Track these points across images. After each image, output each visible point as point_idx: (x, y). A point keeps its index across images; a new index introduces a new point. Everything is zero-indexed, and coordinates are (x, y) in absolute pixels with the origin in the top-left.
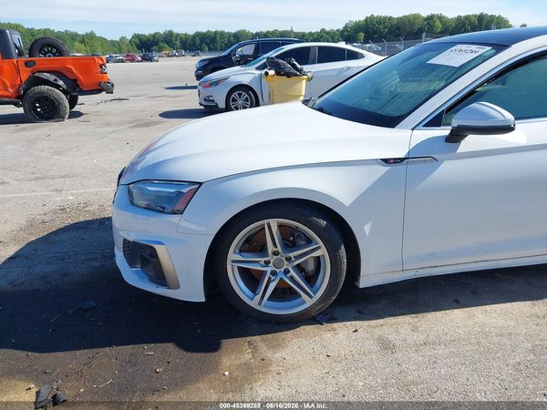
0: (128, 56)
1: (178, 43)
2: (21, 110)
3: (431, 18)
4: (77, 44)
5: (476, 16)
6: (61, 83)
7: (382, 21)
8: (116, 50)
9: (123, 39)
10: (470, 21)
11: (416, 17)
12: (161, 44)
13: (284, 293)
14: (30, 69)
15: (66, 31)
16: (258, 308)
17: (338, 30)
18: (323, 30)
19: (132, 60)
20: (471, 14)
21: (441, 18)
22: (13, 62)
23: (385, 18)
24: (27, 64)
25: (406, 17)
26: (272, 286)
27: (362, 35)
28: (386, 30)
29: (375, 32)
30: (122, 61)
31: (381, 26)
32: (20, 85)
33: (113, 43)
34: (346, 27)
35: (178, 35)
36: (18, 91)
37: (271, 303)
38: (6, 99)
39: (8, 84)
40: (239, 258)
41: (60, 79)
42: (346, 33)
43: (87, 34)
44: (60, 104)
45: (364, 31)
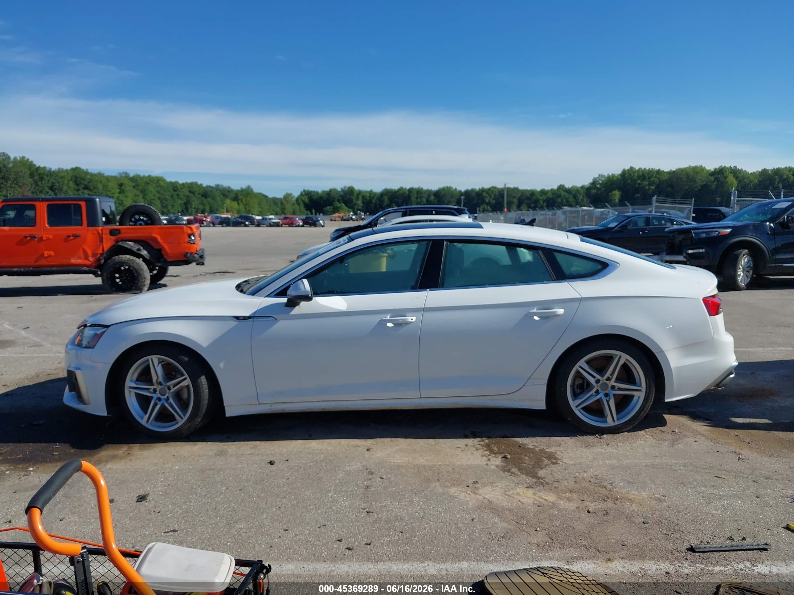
0: (285, 218)
1: (360, 202)
2: (98, 281)
3: (720, 173)
4: (228, 201)
6: (144, 253)
7: (646, 175)
8: (278, 210)
9: (288, 196)
10: (781, 177)
11: (698, 170)
12: (337, 204)
14: (114, 238)
15: (217, 186)
17: (582, 187)
18: (561, 187)
19: (291, 224)
20: (783, 166)
21: (735, 172)
22: (97, 231)
24: (112, 233)
25: (681, 170)
27: (616, 195)
28: (653, 188)
29: (637, 190)
30: (277, 225)
31: (646, 183)
32: (102, 254)
33: (275, 201)
34: (594, 183)
35: (360, 192)
36: (99, 260)
38: (85, 268)
39: (90, 253)
40: (134, 385)
41: (144, 249)
42: (594, 191)
43: (242, 191)
44: (139, 274)
45: (619, 189)
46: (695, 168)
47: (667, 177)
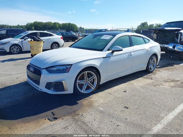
3: (55, 23)
5: (68, 23)
7: (40, 23)
10: (66, 25)
11: (50, 23)
13: (88, 88)
16: (83, 92)
17: (24, 25)
18: (18, 25)
21: (58, 23)
23: (40, 22)
25: (47, 23)
26: (86, 87)
27: (33, 28)
28: (41, 26)
29: (38, 27)
34: (27, 25)
37: (86, 91)
40: (78, 81)
42: (27, 27)
45: (34, 26)
46: (50, 22)
47: (44, 24)
